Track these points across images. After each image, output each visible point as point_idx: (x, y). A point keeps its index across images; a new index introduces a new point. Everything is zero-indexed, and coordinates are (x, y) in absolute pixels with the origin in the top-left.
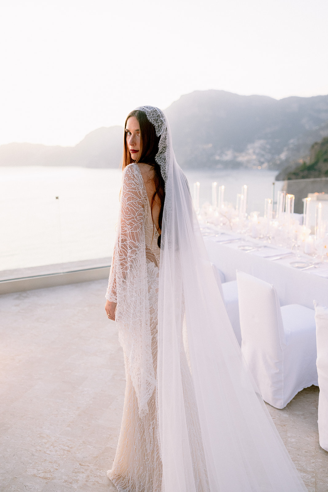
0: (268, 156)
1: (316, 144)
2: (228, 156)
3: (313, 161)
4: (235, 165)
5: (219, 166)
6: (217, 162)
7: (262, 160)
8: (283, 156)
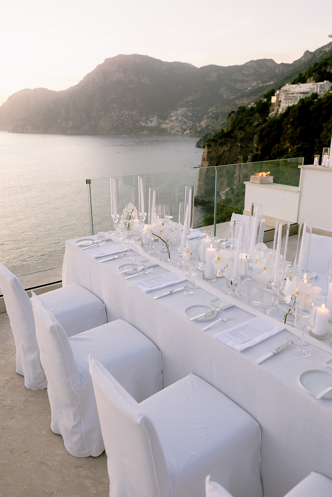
0: (190, 124)
1: (232, 112)
2: (153, 122)
3: (230, 129)
4: (159, 132)
5: (145, 132)
6: (143, 128)
7: (184, 127)
8: (203, 124)
